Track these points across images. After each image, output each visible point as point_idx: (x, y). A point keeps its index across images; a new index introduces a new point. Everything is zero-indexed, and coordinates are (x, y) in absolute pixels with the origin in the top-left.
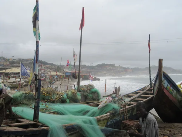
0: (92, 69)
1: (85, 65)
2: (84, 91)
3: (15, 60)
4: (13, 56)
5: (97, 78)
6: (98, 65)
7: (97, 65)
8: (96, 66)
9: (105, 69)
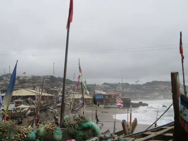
0: (138, 89)
1: (127, 84)
2: (70, 125)
3: (27, 79)
4: (25, 73)
5: (143, 103)
6: (147, 83)
7: (145, 83)
8: (144, 85)
9: (158, 88)
